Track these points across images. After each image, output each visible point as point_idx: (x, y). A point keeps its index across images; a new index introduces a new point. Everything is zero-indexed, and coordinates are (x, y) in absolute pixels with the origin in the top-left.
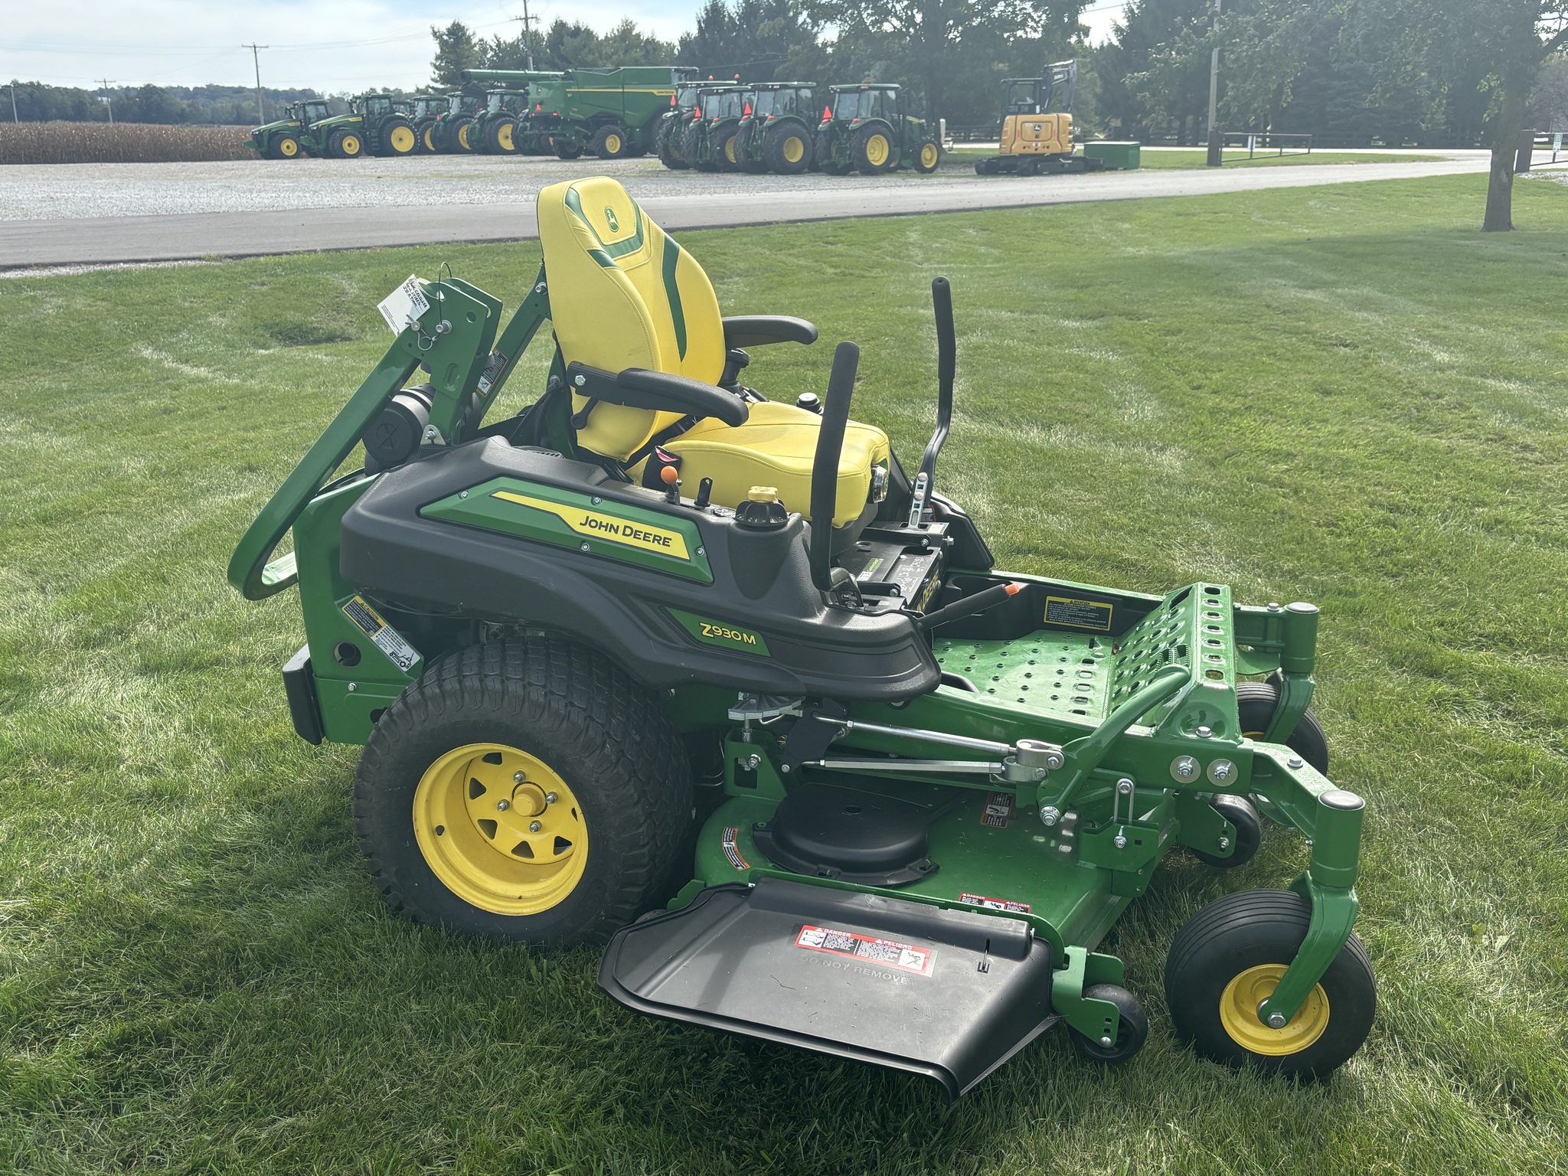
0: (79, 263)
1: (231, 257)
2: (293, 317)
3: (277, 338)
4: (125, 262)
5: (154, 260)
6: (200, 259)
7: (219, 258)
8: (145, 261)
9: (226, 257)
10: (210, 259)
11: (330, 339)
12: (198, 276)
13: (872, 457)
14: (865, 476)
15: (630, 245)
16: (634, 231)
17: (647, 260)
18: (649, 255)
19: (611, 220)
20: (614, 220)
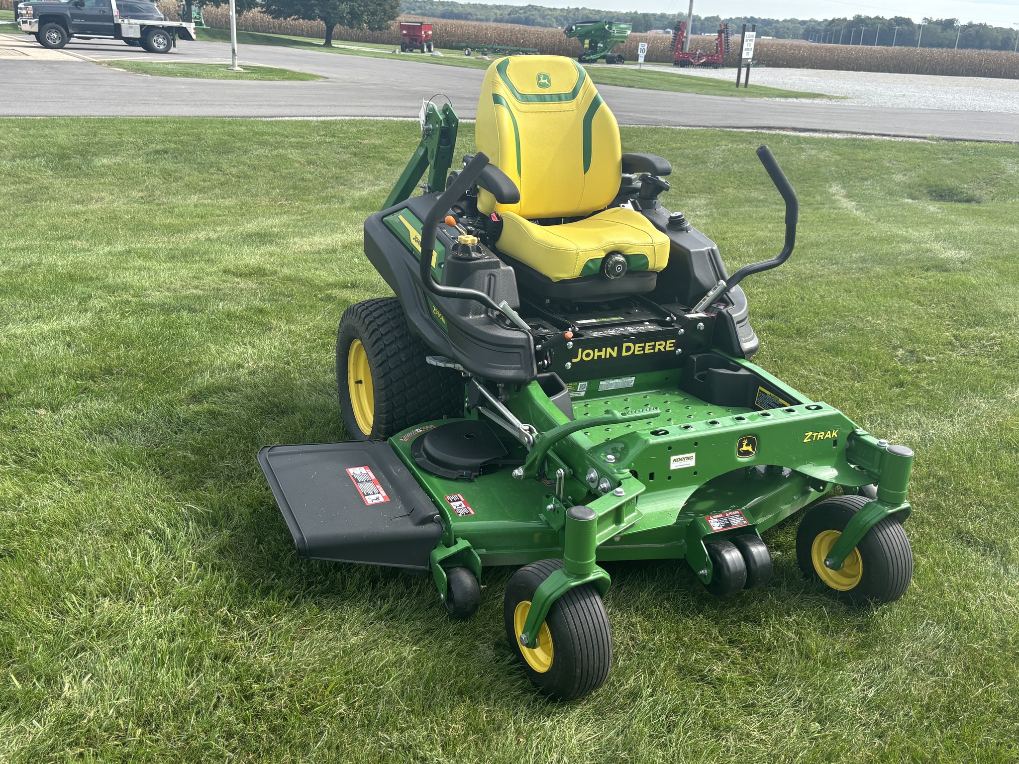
0: (847, 132)
1: (947, 140)
2: (951, 182)
3: (931, 195)
4: (876, 135)
5: (894, 136)
6: (925, 138)
7: (938, 139)
8: (889, 135)
9: (943, 139)
10: (932, 139)
11: (969, 200)
12: (912, 148)
13: (610, 247)
14: (577, 254)
15: (559, 98)
16: (569, 90)
17: (574, 110)
18: (577, 105)
19: (542, 81)
20: (546, 81)
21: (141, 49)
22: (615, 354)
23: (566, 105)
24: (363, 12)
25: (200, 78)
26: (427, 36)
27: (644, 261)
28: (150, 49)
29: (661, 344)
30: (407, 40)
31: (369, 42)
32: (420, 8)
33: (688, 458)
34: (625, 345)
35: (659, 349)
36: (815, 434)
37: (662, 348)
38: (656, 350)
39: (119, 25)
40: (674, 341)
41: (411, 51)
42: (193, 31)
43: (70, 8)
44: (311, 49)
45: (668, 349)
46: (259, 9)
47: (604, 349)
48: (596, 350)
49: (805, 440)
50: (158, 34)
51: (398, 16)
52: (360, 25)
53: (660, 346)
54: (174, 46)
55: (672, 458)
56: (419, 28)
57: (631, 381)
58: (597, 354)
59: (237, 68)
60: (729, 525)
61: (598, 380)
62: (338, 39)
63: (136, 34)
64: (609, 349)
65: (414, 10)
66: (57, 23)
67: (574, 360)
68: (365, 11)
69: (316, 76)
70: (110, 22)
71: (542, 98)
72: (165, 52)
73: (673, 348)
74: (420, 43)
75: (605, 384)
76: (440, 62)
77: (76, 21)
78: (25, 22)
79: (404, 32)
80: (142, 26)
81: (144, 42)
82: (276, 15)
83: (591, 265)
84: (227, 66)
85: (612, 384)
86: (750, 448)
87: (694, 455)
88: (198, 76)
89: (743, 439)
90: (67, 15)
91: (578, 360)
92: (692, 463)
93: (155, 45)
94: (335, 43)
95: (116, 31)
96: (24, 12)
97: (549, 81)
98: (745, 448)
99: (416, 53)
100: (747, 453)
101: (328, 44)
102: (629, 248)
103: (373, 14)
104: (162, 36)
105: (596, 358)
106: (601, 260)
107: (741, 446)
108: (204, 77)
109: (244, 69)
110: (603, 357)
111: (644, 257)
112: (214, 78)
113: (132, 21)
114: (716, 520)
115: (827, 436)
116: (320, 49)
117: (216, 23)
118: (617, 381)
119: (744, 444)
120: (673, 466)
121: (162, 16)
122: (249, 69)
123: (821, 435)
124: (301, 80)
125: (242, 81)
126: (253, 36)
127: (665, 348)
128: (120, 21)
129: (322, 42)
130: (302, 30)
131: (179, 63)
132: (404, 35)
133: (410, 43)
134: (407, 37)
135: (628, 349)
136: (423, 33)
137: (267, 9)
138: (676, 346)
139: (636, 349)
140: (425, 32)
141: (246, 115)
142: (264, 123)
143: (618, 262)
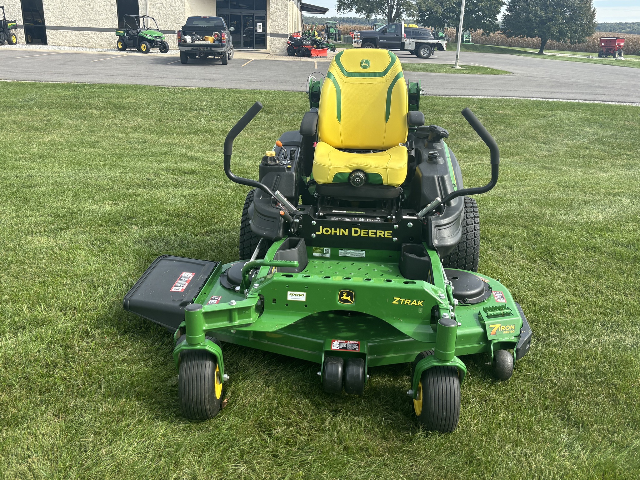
13: (355, 167)
14: (329, 168)
15: (374, 75)
16: (383, 70)
17: (384, 82)
18: (386, 80)
19: (364, 64)
20: (367, 65)
21: (415, 56)
22: (346, 234)
23: (378, 79)
24: (568, 31)
25: (431, 72)
26: (620, 46)
27: (379, 178)
28: (419, 56)
29: (381, 233)
30: (604, 50)
31: (578, 51)
32: (629, 28)
33: (301, 295)
34: (353, 229)
35: (380, 236)
36: (402, 300)
37: (382, 235)
38: (378, 236)
39: (404, 43)
40: (391, 232)
41: (606, 57)
42: (445, 45)
43: (379, 34)
44: (527, 56)
45: (386, 236)
46: (500, 32)
47: (338, 229)
48: (333, 229)
49: (394, 302)
50: (424, 47)
51: (593, 33)
52: (564, 40)
53: (380, 233)
54: (433, 54)
55: (289, 293)
56: (615, 41)
57: (362, 253)
58: (333, 231)
59: (458, 67)
60: (345, 348)
61: (338, 249)
62: (548, 49)
63: (413, 48)
64: (342, 230)
65: (624, 29)
66: (371, 42)
67: (317, 233)
68: (569, 30)
69: (506, 72)
70: (399, 41)
71: (362, 75)
72: (427, 58)
73: (391, 237)
74: (613, 51)
75: (343, 252)
76: (611, 64)
77: (382, 41)
78: (355, 42)
79: (603, 44)
80: (416, 43)
81: (416, 52)
82: (509, 35)
83: (339, 176)
84: (452, 66)
85: (348, 253)
86: (349, 298)
87: (305, 294)
88: (431, 71)
89: (344, 292)
90: (377, 38)
91: (320, 233)
92: (303, 299)
93: (422, 53)
94: (546, 52)
95: (401, 47)
96: (356, 36)
97: (369, 64)
98: (345, 297)
99: (610, 59)
100: (346, 301)
101: (541, 53)
102: (368, 168)
103: (575, 32)
104: (426, 49)
105: (333, 234)
106: (349, 174)
107: (342, 295)
108: (434, 72)
109: (462, 67)
110: (338, 234)
111: (379, 175)
112: (440, 72)
113: (411, 40)
114: (339, 343)
115: (413, 303)
116: (536, 56)
117: (479, 41)
118: (351, 251)
119: (345, 295)
120: (290, 298)
121: (433, 37)
122: (464, 67)
123: (408, 302)
124: (494, 74)
125: (456, 74)
126: (492, 48)
127: (384, 235)
128: (405, 40)
129: (537, 51)
130: (533, 44)
131: (426, 64)
132: (603, 46)
133: (606, 51)
134: (604, 48)
135: (356, 232)
136: (617, 44)
137: (504, 32)
138: (393, 235)
139: (363, 233)
140: (618, 44)
141: (438, 94)
142: (442, 99)
143: (359, 176)
